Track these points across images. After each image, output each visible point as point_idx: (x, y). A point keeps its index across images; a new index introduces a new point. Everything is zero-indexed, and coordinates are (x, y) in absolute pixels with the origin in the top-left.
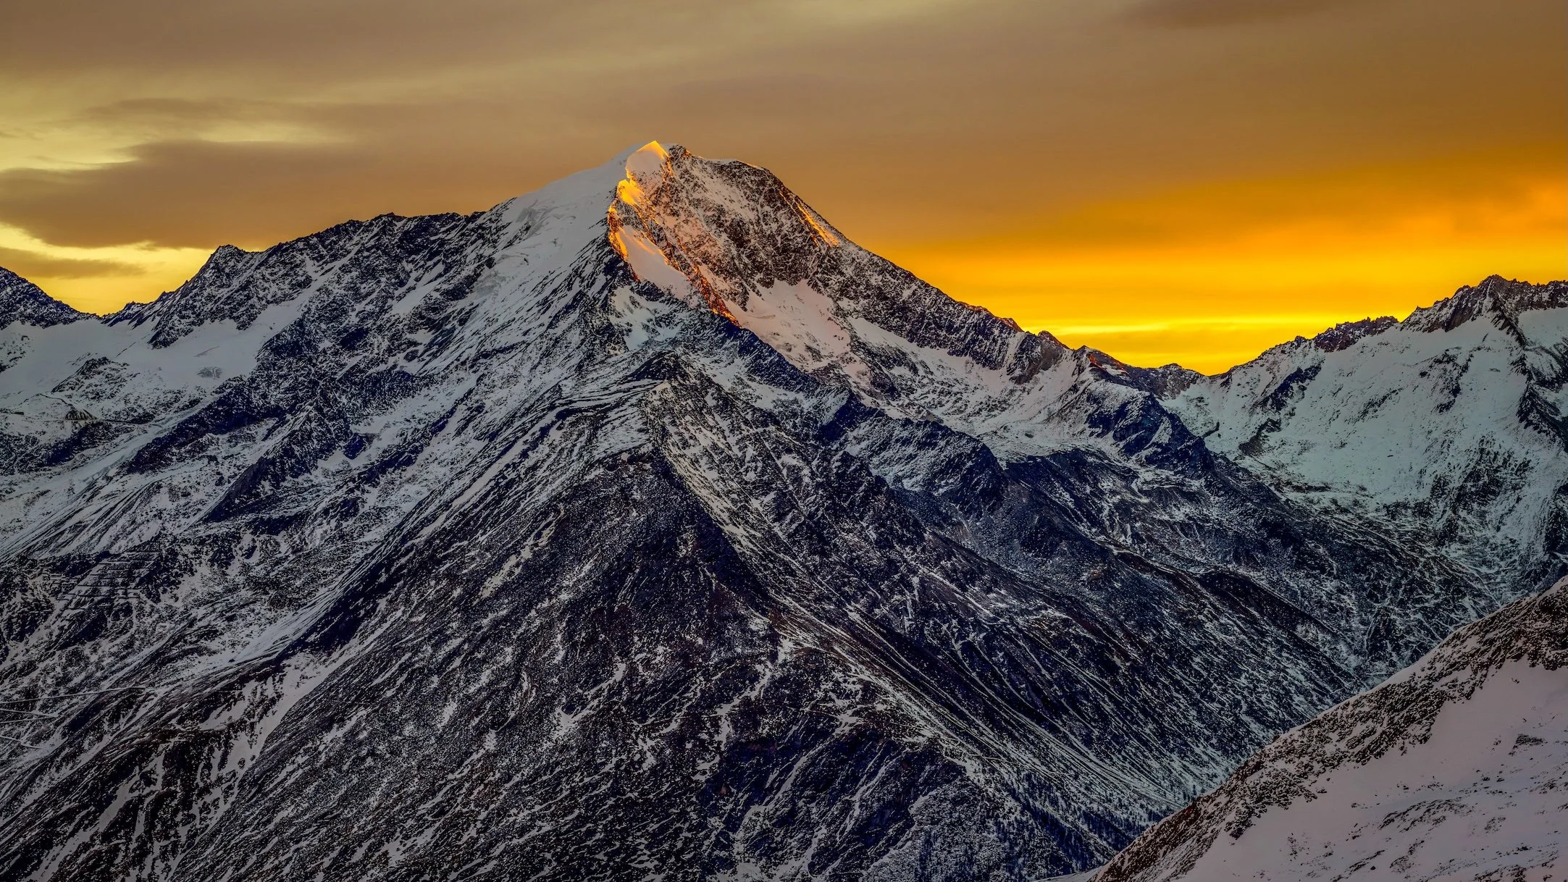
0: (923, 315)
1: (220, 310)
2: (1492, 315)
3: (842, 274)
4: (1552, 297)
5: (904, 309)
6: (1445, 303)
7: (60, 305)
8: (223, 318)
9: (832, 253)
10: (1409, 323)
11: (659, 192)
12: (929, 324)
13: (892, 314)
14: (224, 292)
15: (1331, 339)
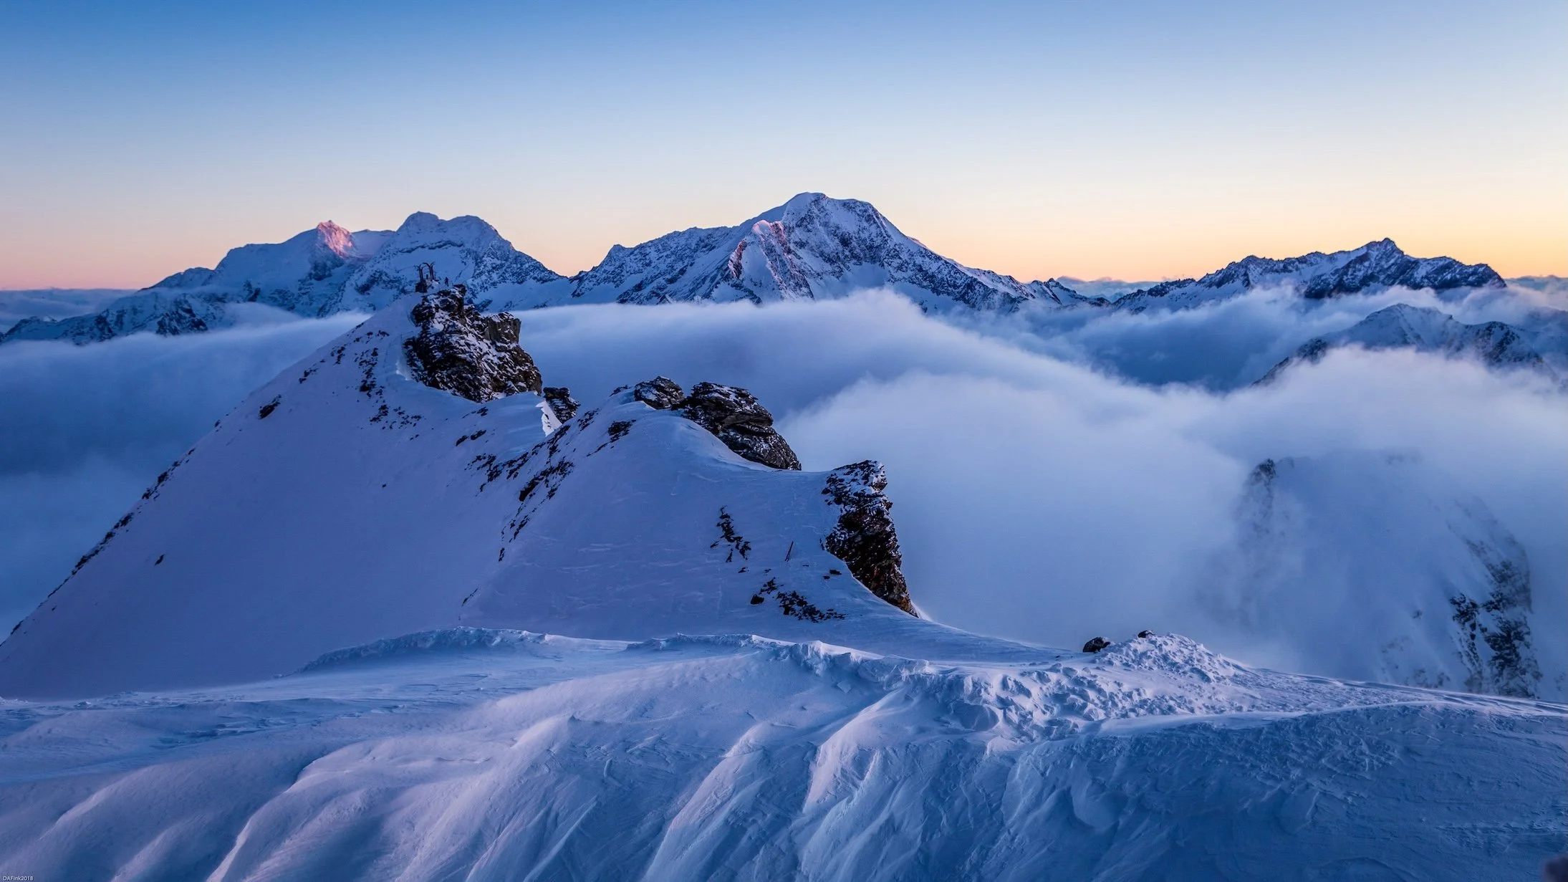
0: (942, 279)
1: (608, 278)
2: (1242, 278)
3: (900, 258)
4: (1285, 267)
5: (933, 276)
6: (1220, 272)
7: (551, 272)
8: (609, 282)
9: (897, 247)
10: (1200, 282)
11: (803, 219)
12: (944, 284)
13: (925, 280)
14: (612, 268)
15: (1156, 292)
